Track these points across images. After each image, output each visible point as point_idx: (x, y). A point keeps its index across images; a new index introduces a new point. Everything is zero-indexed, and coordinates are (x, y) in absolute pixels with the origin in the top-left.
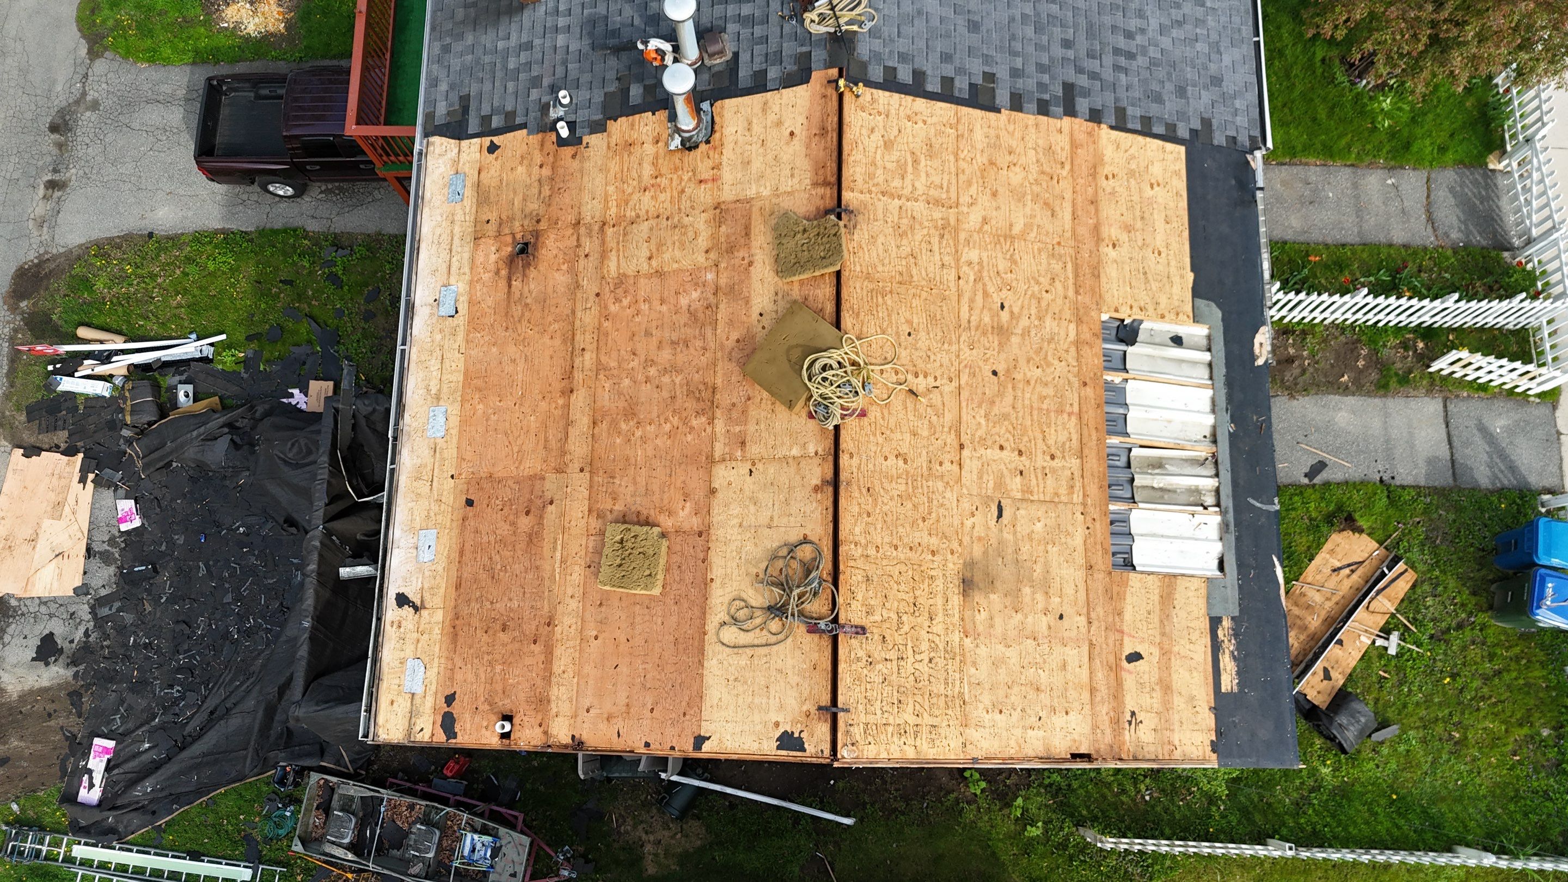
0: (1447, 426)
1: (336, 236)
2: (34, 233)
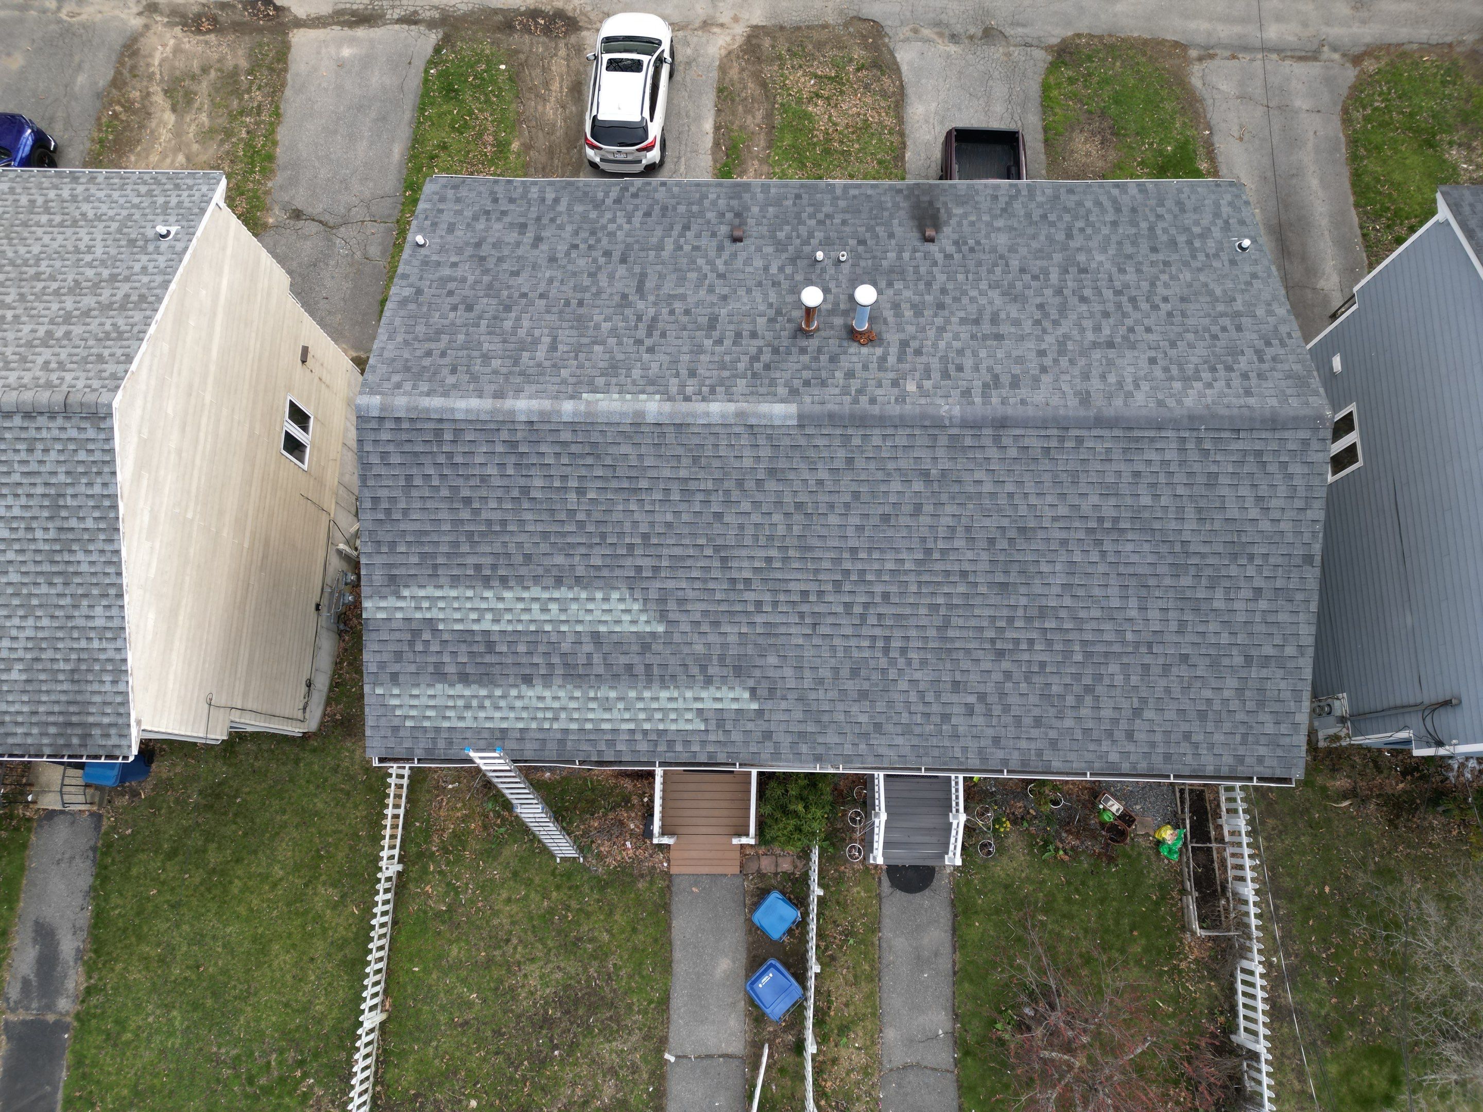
2: (906, 29)
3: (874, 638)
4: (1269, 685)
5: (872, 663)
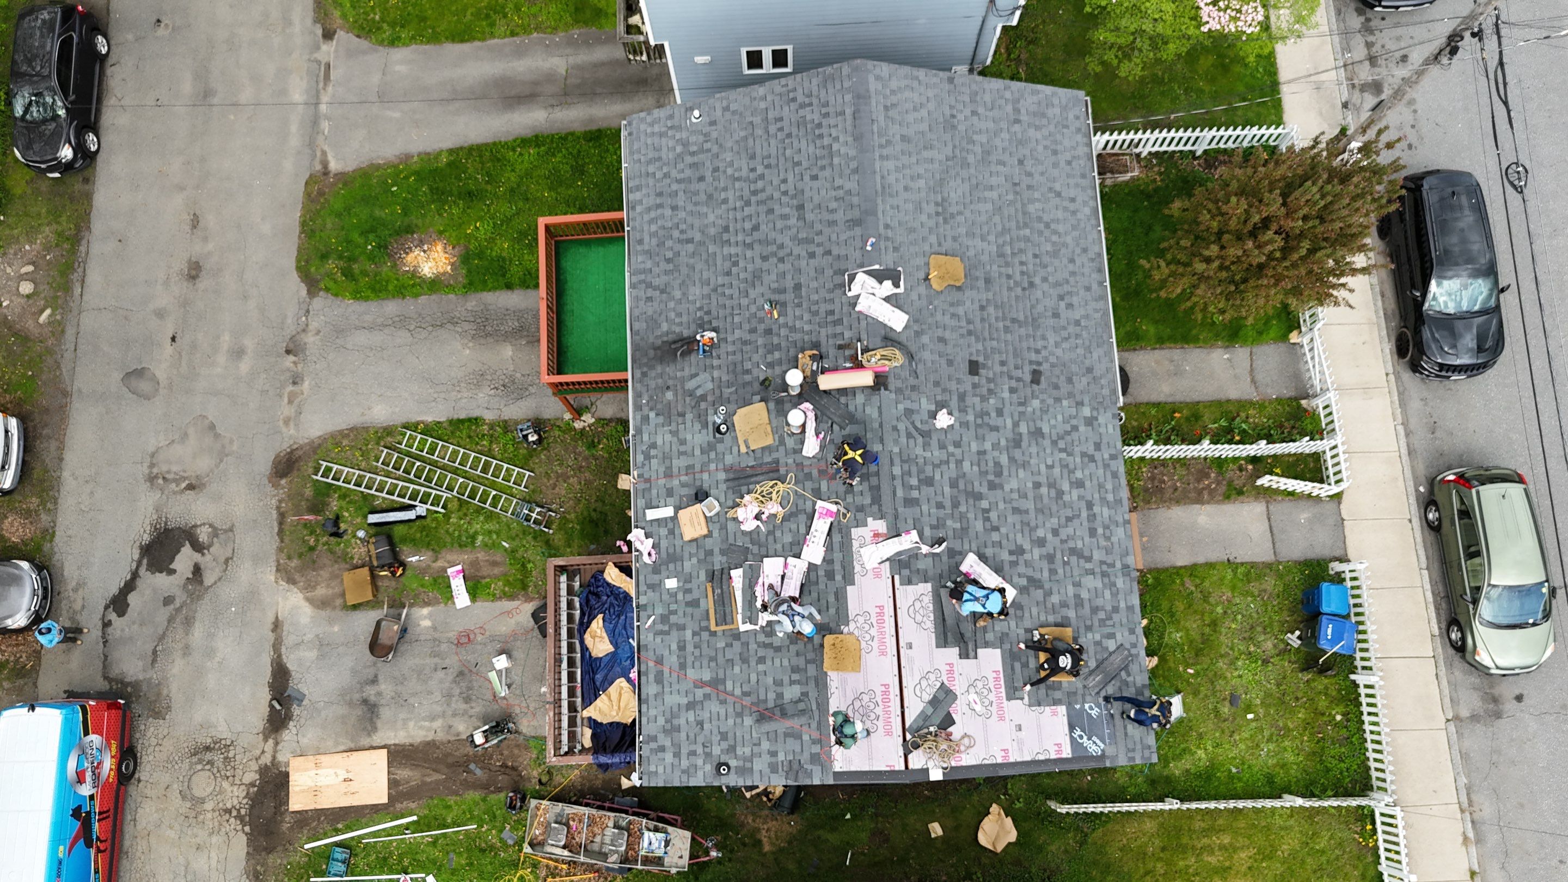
0: (1269, 519)
1: (506, 421)
2: (284, 430)
4: (1031, 109)
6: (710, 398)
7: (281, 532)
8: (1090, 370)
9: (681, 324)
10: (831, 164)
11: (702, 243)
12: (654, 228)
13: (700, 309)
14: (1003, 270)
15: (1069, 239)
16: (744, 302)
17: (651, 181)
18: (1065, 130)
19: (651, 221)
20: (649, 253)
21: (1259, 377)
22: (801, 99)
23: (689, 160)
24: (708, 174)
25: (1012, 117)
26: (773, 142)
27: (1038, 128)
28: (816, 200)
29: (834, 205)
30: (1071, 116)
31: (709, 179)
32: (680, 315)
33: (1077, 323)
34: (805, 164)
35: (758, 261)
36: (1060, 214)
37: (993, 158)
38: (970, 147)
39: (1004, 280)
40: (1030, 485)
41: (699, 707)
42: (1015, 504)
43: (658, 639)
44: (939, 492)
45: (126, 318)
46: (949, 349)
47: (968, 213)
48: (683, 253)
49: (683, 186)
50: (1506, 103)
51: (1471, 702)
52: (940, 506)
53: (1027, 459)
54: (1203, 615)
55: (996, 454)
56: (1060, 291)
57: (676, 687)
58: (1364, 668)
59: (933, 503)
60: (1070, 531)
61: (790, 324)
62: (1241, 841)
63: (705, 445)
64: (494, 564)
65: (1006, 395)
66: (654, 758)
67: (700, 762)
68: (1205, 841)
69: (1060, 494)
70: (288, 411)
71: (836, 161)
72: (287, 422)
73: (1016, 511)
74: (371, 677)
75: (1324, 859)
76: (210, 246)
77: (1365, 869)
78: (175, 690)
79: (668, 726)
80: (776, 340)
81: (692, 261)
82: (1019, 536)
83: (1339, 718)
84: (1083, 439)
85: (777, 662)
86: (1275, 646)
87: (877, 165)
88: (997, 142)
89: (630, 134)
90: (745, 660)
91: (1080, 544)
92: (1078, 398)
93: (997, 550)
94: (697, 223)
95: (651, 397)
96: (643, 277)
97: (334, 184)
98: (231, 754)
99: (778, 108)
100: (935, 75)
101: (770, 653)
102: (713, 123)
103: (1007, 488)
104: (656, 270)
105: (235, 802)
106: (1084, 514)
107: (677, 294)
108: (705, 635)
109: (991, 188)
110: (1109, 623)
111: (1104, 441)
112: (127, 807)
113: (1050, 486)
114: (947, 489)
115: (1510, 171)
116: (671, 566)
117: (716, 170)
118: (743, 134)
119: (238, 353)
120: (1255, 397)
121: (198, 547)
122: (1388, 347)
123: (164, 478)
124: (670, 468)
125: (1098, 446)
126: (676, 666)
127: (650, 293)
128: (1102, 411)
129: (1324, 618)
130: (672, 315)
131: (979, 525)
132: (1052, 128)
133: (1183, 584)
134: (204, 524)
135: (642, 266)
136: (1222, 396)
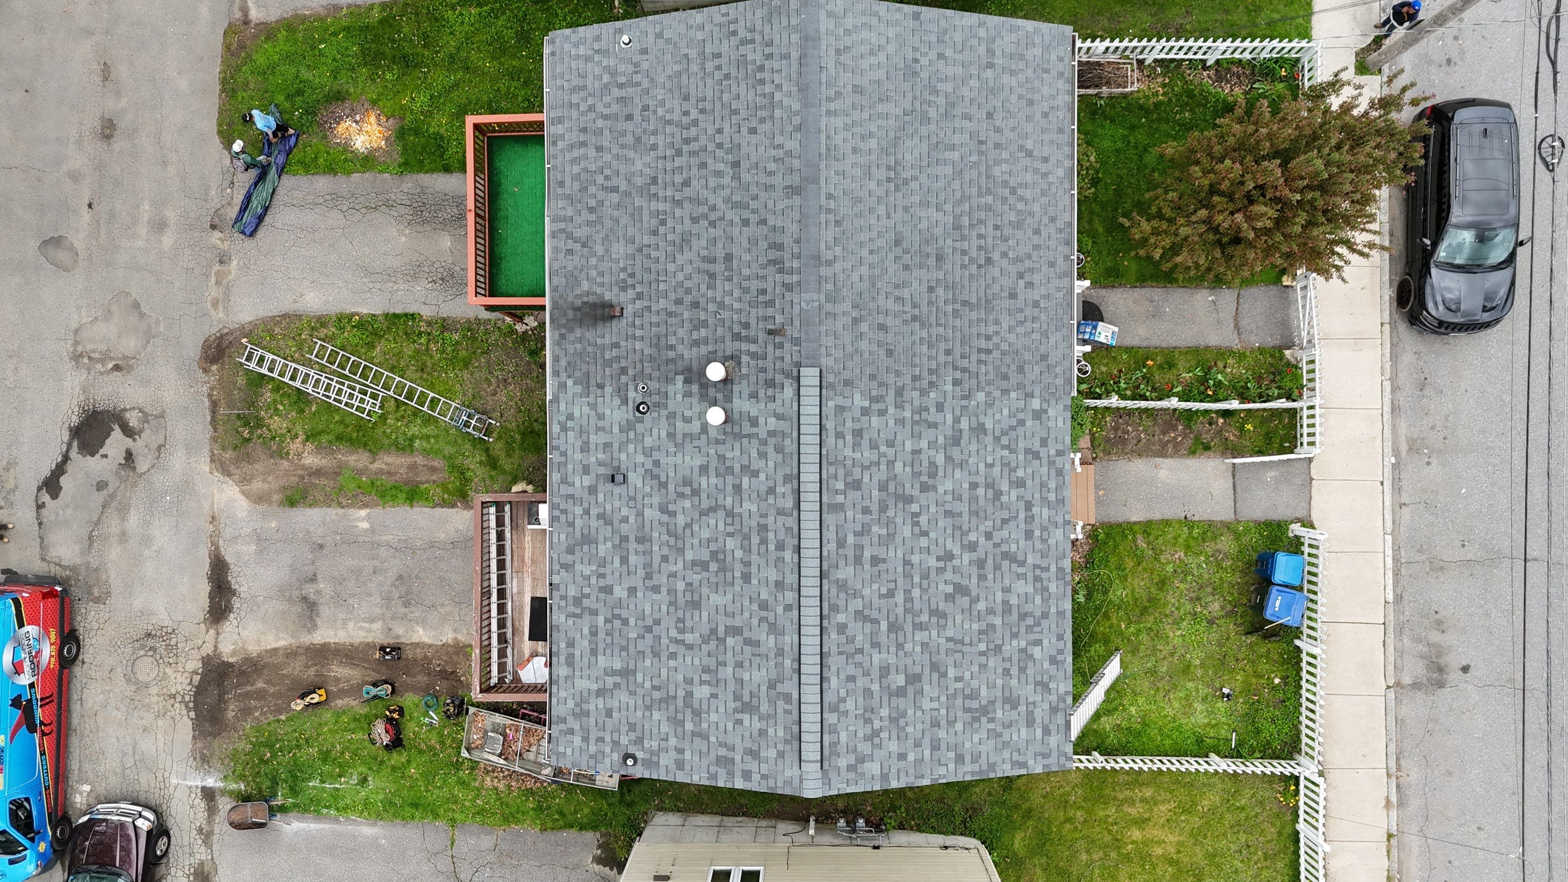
0: (1234, 477)
1: (444, 320)
2: (213, 313)
3: (979, 362)
4: (1008, 50)
5: (998, 363)
6: (631, 372)
7: (214, 422)
8: (1044, 358)
9: (602, 285)
10: (772, 117)
11: (627, 194)
12: (576, 169)
13: (624, 270)
14: (958, 244)
15: (1036, 207)
16: (671, 267)
17: (575, 113)
18: (1045, 75)
19: (574, 161)
20: (569, 197)
21: (1244, 323)
22: (742, 33)
23: (616, 92)
24: (637, 113)
25: (984, 61)
26: (709, 81)
27: (1013, 73)
28: (754, 159)
29: (772, 166)
30: (1054, 57)
31: (637, 118)
32: (602, 274)
33: (1036, 304)
34: (743, 113)
35: (687, 221)
36: (1029, 177)
37: (958, 111)
38: (933, 98)
39: (958, 256)
40: (966, 486)
41: (608, 695)
42: (948, 507)
43: (570, 622)
44: (866, 495)
45: (39, 180)
46: (890, 337)
47: (923, 178)
48: (607, 203)
49: (609, 123)
50: (1554, 63)
51: (1415, 669)
52: (866, 511)
53: (965, 457)
54: (1152, 573)
55: (933, 452)
56: (1020, 267)
57: (586, 672)
58: (1310, 637)
59: (859, 508)
60: (1005, 533)
61: (718, 299)
62: (1164, 795)
63: (624, 423)
64: (433, 470)
65: (949, 387)
66: (562, 739)
67: (608, 750)
68: (1128, 793)
69: (998, 494)
70: (215, 292)
71: (778, 113)
72: (215, 304)
73: (948, 514)
74: (310, 575)
75: (1243, 815)
76: (124, 102)
77: (1283, 827)
78: (114, 576)
79: (578, 710)
80: (703, 316)
81: (616, 213)
82: (949, 540)
83: (1277, 681)
84: (1029, 434)
85: (688, 659)
86: (1222, 608)
87: (824, 121)
88: (965, 91)
89: (553, 54)
90: (656, 655)
91: (1014, 548)
92: (1028, 390)
93: (924, 556)
94: (623, 169)
95: (569, 363)
96: (563, 225)
97: (255, 37)
98: (173, 642)
99: (716, 41)
100: (899, 10)
101: (681, 650)
102: (644, 51)
103: (941, 490)
104: (578, 219)
105: (179, 688)
106: (1022, 516)
107: (600, 250)
108: (617, 623)
109: (953, 147)
110: (1036, 629)
111: (1052, 436)
112: (72, 686)
113: (988, 486)
114: (875, 493)
115: (1544, 145)
116: (586, 548)
117: (645, 108)
118: (677, 68)
119: (160, 226)
120: (1236, 345)
121: (129, 432)
122: (1389, 293)
123: (90, 358)
124: (587, 443)
125: (1044, 442)
126: (587, 651)
127: (570, 244)
128: (1053, 402)
129: (1274, 589)
130: (594, 273)
131: (907, 531)
132: (1030, 72)
133: (1134, 540)
134: (133, 408)
135: (563, 213)
136: (1202, 342)
